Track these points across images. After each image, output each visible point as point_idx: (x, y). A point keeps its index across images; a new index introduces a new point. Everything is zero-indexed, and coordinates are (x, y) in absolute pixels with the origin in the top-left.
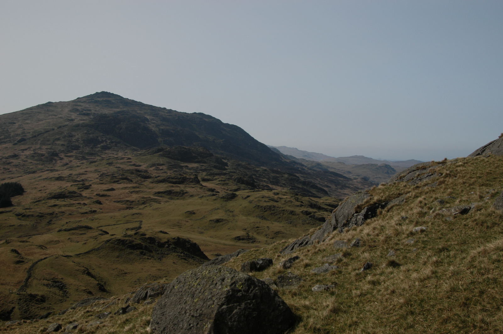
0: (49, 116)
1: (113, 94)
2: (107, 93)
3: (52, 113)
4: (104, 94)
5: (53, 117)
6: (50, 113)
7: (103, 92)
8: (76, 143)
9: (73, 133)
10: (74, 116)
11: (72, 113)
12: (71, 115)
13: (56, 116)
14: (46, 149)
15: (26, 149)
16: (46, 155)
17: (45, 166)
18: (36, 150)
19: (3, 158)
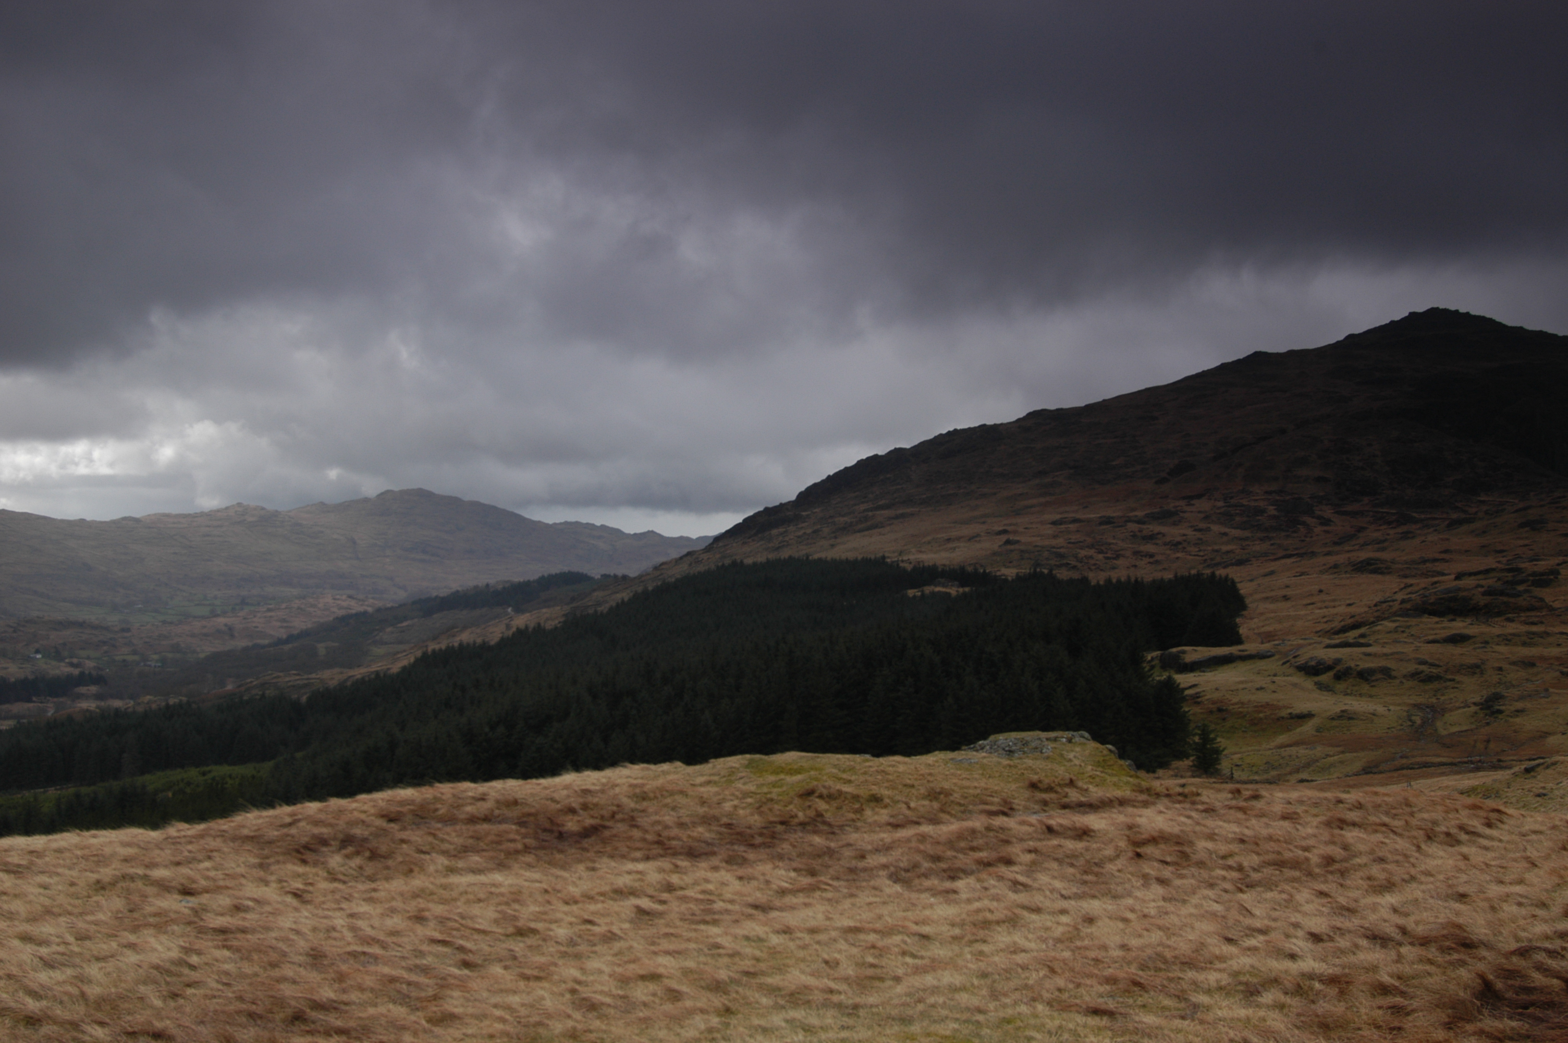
0: (1263, 393)
1: (1466, 315)
2: (1446, 311)
3: (1272, 384)
4: (1438, 316)
5: (1276, 394)
6: (1264, 384)
7: (1433, 309)
8: (1367, 474)
9: (1354, 441)
10: (1344, 388)
11: (1338, 381)
12: (1336, 387)
13: (1285, 391)
14: (1266, 492)
15: (1199, 496)
16: (1272, 510)
17: (1272, 545)
18: (1232, 498)
19: (1130, 521)
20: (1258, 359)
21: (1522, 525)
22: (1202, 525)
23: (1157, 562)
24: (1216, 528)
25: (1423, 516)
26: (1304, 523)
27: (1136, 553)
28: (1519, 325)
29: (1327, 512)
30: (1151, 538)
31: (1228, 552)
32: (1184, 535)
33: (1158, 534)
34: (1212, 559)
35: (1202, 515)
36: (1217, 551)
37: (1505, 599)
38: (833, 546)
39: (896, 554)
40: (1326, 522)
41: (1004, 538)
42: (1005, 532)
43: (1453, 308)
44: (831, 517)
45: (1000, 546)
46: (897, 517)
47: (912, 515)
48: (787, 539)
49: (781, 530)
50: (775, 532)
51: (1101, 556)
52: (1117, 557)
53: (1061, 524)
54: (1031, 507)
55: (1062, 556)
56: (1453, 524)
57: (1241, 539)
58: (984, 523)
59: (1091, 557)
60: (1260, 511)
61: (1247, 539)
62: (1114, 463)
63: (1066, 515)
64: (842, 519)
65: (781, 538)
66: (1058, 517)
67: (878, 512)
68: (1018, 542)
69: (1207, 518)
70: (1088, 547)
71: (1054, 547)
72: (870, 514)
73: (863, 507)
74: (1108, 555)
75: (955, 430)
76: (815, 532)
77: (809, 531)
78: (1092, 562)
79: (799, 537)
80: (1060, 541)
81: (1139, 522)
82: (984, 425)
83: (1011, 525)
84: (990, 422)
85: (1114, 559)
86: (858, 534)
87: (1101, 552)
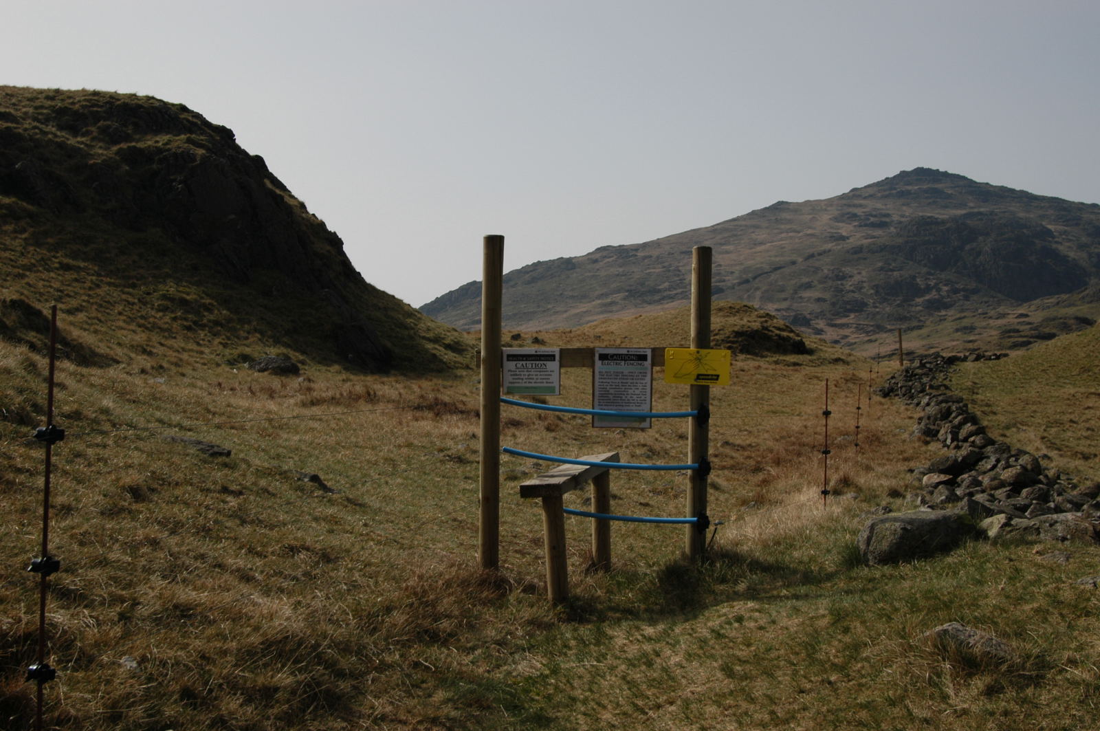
0: (781, 233)
1: (946, 174)
2: (929, 170)
3: (788, 226)
4: (922, 174)
5: (791, 234)
6: (783, 227)
7: (918, 168)
8: (856, 295)
9: (847, 270)
10: (845, 229)
11: (841, 224)
12: (838, 229)
13: (799, 232)
20: (780, 207)
21: (957, 330)
25: (893, 327)
28: (985, 182)
29: (821, 324)
40: (819, 332)
43: (934, 168)
62: (660, 287)
75: (539, 262)
82: (562, 258)
84: (566, 256)
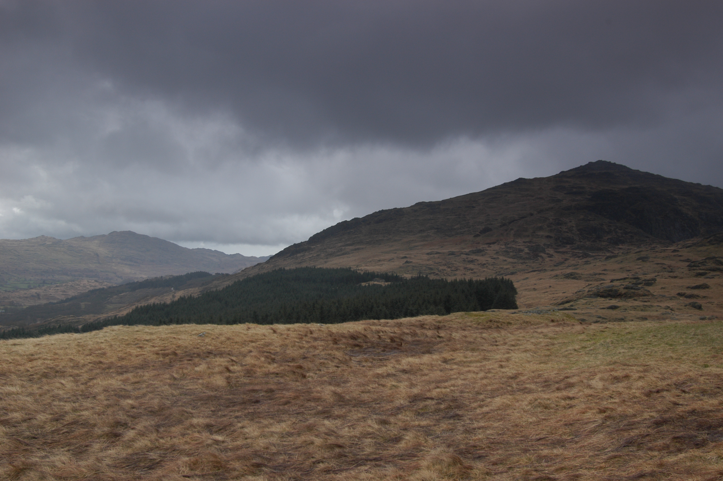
0: (523, 197)
1: (615, 165)
2: (605, 162)
3: (527, 193)
4: (602, 164)
5: (528, 198)
6: (523, 193)
7: (599, 161)
8: (569, 235)
9: (563, 219)
10: (559, 195)
11: (557, 193)
13: (533, 196)
14: (524, 242)
15: (494, 243)
16: (526, 250)
17: (527, 266)
18: (508, 244)
19: (462, 254)
20: (520, 181)
22: (495, 256)
23: (475, 272)
24: (501, 258)
25: (594, 254)
26: (541, 256)
27: (465, 268)
29: (551, 251)
30: (472, 261)
31: (507, 269)
32: (487, 261)
33: (475, 260)
34: (499, 272)
35: (495, 252)
36: (502, 268)
37: (633, 291)
38: (326, 262)
39: (355, 267)
40: (551, 256)
41: (405, 260)
42: (405, 257)
43: (608, 161)
44: (325, 249)
45: (403, 264)
46: (355, 250)
47: (363, 249)
48: (305, 258)
49: (302, 254)
50: (299, 255)
51: (449, 269)
52: (457, 270)
53: (431, 254)
54: (417, 246)
55: (431, 269)
56: (608, 258)
57: (513, 263)
58: (395, 253)
59: (445, 270)
60: (521, 251)
61: (515, 263)
63: (433, 250)
64: (330, 250)
65: (302, 258)
66: (430, 251)
67: (347, 247)
68: (411, 262)
69: (497, 253)
70: (443, 265)
71: (428, 265)
72: (343, 248)
73: (340, 244)
74: (453, 269)
75: (383, 210)
76: (318, 255)
77: (315, 255)
78: (445, 272)
79: (310, 258)
80: (430, 262)
81: (467, 254)
82: (396, 208)
83: (408, 254)
84: (398, 207)
85: (455, 271)
86: (338, 257)
87: (449, 267)
